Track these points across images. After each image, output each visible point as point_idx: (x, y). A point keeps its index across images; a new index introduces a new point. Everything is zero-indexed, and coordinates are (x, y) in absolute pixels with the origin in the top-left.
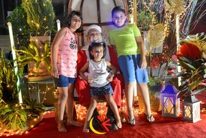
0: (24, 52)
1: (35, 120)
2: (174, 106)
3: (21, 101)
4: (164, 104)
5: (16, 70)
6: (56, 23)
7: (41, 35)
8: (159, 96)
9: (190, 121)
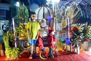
0: (17, 28)
1: (21, 53)
2: (71, 48)
3: (16, 46)
4: (67, 47)
5: (15, 34)
6: (29, 19)
7: (24, 22)
8: (65, 44)
9: (77, 54)
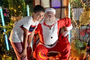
4: (87, 58)
7: (17, 16)
8: (84, 52)
